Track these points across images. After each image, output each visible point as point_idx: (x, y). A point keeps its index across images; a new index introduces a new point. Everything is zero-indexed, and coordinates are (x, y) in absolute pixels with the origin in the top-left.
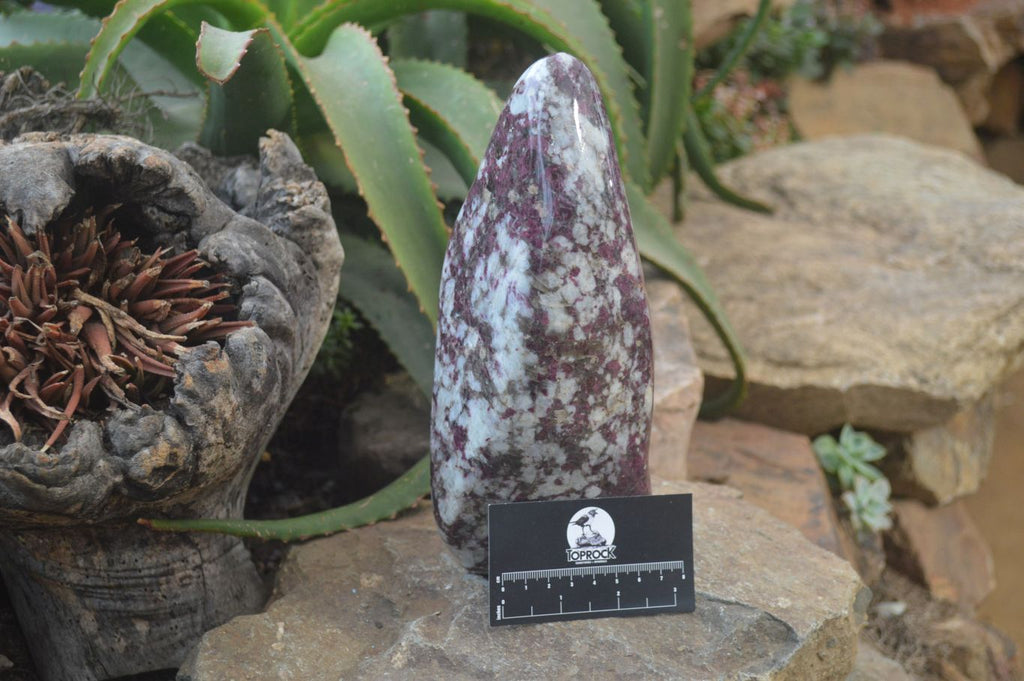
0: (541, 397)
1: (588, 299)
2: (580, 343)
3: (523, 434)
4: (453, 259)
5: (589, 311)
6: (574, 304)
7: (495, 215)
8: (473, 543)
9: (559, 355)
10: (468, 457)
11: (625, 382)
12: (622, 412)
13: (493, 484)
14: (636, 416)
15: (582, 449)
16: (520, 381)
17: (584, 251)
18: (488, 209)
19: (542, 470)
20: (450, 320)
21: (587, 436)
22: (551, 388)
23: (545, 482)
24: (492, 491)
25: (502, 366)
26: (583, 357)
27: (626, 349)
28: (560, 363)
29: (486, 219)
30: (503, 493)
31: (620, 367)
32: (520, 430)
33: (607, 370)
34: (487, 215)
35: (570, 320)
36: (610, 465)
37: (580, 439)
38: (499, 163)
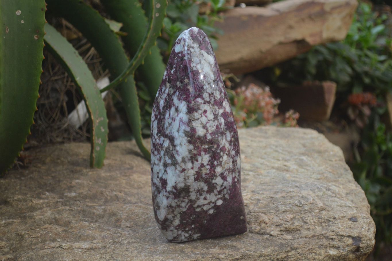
0: (195, 163)
1: (211, 122)
2: (209, 140)
3: (190, 178)
4: (156, 112)
5: (212, 127)
6: (206, 124)
7: (172, 92)
8: (172, 228)
9: (202, 145)
10: (168, 191)
11: (228, 155)
12: (229, 168)
13: (179, 201)
14: (234, 169)
15: (214, 184)
16: (187, 157)
17: (208, 103)
18: (169, 91)
19: (198, 193)
20: (156, 137)
21: (215, 178)
22: (199, 159)
23: (199, 199)
24: (178, 204)
25: (179, 151)
26: (211, 146)
27: (228, 141)
28: (202, 149)
29: (168, 94)
30: (183, 205)
31: (226, 149)
32: (188, 177)
33: (221, 150)
34: (168, 93)
35: (205, 131)
36: (225, 190)
37: (212, 179)
38: (172, 72)
